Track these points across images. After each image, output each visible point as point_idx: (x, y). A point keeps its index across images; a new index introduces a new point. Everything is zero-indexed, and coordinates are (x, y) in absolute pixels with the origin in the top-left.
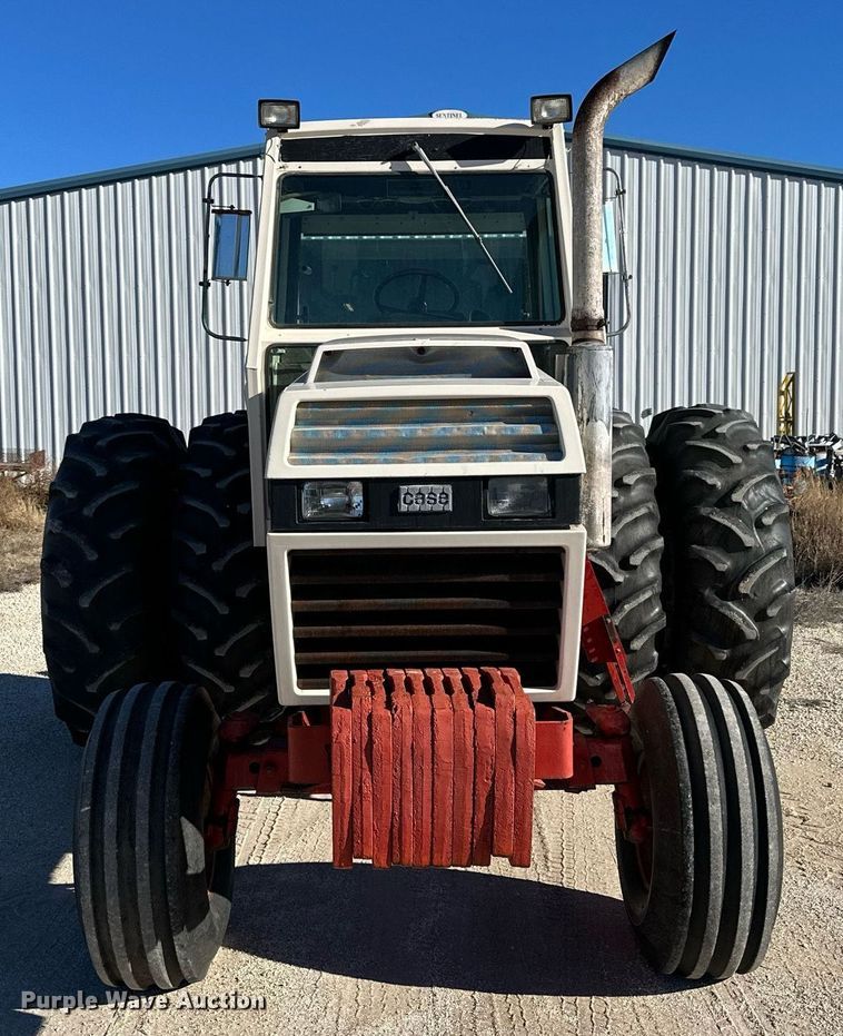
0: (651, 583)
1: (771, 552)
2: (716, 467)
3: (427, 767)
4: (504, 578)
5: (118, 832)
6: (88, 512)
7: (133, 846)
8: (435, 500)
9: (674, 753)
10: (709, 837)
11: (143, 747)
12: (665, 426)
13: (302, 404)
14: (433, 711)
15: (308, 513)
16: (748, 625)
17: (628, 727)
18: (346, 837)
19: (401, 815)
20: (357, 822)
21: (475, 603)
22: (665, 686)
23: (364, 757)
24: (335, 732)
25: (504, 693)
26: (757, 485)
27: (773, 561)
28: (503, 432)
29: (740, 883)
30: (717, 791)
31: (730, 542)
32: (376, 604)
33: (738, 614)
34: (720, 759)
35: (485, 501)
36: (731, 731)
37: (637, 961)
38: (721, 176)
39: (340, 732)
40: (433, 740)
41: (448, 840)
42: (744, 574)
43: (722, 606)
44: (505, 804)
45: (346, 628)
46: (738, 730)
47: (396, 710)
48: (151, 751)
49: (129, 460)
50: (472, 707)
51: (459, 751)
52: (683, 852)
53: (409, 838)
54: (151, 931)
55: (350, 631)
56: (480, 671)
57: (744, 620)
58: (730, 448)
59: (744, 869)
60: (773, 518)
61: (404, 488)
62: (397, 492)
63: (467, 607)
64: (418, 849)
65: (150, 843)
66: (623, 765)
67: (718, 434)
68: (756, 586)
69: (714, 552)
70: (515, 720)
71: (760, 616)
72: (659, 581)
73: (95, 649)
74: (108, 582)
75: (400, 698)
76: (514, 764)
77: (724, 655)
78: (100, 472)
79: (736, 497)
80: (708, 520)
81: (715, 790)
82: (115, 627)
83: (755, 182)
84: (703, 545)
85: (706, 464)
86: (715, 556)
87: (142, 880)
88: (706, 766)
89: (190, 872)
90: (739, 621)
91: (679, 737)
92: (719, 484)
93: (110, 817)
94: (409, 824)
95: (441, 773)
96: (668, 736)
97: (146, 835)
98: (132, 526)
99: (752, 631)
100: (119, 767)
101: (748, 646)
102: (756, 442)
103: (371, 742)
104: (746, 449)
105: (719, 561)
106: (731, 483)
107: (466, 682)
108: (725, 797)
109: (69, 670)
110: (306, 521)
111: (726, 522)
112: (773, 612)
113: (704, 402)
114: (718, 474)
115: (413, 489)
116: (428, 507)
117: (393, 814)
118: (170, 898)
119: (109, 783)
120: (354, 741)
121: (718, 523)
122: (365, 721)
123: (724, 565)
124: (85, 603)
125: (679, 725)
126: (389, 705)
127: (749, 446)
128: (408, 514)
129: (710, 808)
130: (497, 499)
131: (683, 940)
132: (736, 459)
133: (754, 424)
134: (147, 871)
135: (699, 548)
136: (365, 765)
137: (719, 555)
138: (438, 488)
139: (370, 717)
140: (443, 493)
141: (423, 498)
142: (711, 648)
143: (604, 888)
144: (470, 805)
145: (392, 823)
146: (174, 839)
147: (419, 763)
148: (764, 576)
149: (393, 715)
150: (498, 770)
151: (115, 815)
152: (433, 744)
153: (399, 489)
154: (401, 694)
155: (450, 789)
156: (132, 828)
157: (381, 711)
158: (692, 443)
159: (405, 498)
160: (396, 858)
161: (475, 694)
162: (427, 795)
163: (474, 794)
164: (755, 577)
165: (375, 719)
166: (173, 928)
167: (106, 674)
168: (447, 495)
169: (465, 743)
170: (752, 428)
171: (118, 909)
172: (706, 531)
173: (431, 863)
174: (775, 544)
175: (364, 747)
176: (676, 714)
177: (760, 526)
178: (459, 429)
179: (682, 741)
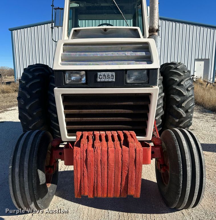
0: (161, 104)
1: (190, 96)
2: (177, 76)
3: (106, 167)
4: (132, 103)
5: (19, 174)
6: (28, 86)
7: (23, 178)
8: (109, 77)
9: (177, 152)
10: (187, 176)
11: (27, 150)
12: (164, 67)
13: (65, 45)
14: (108, 149)
15: (67, 82)
16: (184, 114)
17: (161, 143)
18: (79, 189)
19: (97, 182)
20: (82, 184)
21: (122, 111)
22: (173, 133)
23: (84, 164)
24: (75, 155)
25: (132, 142)
26: (187, 80)
27: (190, 99)
28: (132, 55)
29: (195, 189)
30: (189, 164)
31: (180, 94)
32: (91, 111)
33: (181, 111)
34: (190, 154)
35: (126, 78)
36: (193, 146)
37: (162, 202)
38: (167, 22)
39: (76, 155)
40: (108, 158)
41: (113, 190)
42: (183, 102)
43: (177, 109)
44: (132, 179)
45: (82, 119)
46: (195, 146)
47: (95, 148)
48: (29, 151)
49: (37, 74)
50: (121, 147)
51: (116, 162)
52: (179, 180)
53: (100, 189)
54: (30, 200)
55: (83, 120)
56: (123, 133)
57: (183, 112)
58: (180, 72)
59: (196, 185)
60: (191, 88)
61: (99, 74)
62: (97, 75)
63: (119, 112)
64: (103, 193)
65: (28, 177)
66: (160, 153)
67: (177, 68)
68: (186, 104)
69: (176, 96)
70: (136, 152)
71: (187, 112)
72: (163, 103)
73: (30, 119)
74: (33, 103)
75: (97, 143)
76: (135, 166)
77: (177, 120)
78: (30, 77)
79: (182, 83)
80: (175, 89)
81: (189, 163)
82: (35, 113)
83: (174, 24)
84: (174, 95)
85: (175, 75)
86: (176, 97)
87: (26, 187)
88: (186, 156)
89: (41, 184)
90: (181, 113)
91: (178, 148)
92: (178, 80)
93: (17, 170)
94: (100, 185)
95: (111, 169)
96: (175, 147)
97: (27, 175)
98: (38, 90)
99: (184, 115)
100: (20, 156)
101: (183, 118)
102: (187, 70)
103: (87, 159)
104: (184, 72)
105: (177, 99)
106: (181, 80)
107: (119, 136)
108: (191, 165)
109: (25, 123)
110: (66, 84)
111: (179, 89)
112: (189, 111)
113: (173, 61)
114: (178, 78)
115: (102, 74)
116: (107, 80)
117: (94, 182)
118: (35, 192)
119: (17, 160)
120: (81, 159)
121: (178, 90)
122: (85, 152)
123: (179, 99)
124: (27, 108)
125: (178, 144)
126: (93, 146)
127: (185, 71)
128: (100, 82)
129: (187, 168)
130: (129, 77)
131: (177, 202)
132: (182, 74)
133: (186, 66)
134: (28, 185)
135: (173, 95)
136: (85, 166)
137: (177, 97)
138: (110, 73)
139: (86, 151)
140: (112, 75)
141: (105, 77)
142: (174, 119)
143: (151, 179)
144: (120, 179)
145: (94, 184)
146: (35, 176)
147: (103, 166)
148: (188, 102)
149: (94, 150)
150: (130, 167)
151: (18, 169)
152: (108, 160)
153: (97, 74)
154: (98, 141)
155: (113, 174)
156: (23, 173)
157: (90, 148)
158: (171, 70)
159: (99, 77)
160: (96, 195)
161: (122, 142)
162: (106, 175)
163: (121, 176)
164: (186, 102)
165: (88, 151)
166: (36, 199)
167: (34, 124)
168: (113, 76)
169: (119, 160)
170: (185, 67)
171: (20, 195)
172: (174, 91)
173: (107, 196)
174: (191, 94)
175: (84, 160)
176: (177, 141)
177: (187, 90)
178: (117, 54)
179: (179, 149)
